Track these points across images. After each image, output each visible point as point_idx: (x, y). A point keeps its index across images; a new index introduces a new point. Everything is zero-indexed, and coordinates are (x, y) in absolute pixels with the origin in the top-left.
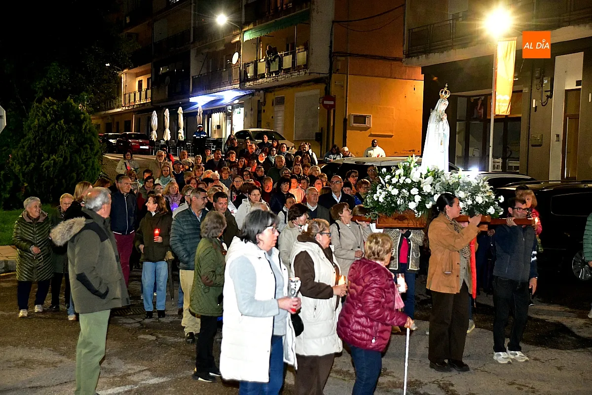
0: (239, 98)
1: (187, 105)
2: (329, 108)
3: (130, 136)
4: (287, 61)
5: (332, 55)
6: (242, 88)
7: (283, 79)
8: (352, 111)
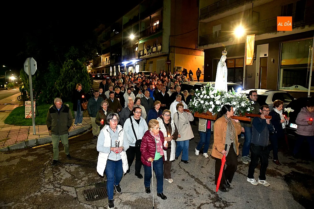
0: (138, 62)
1: (121, 65)
2: (169, 64)
3: (104, 75)
4: (154, 49)
5: (170, 47)
6: (139, 59)
7: (153, 55)
8: (176, 65)
